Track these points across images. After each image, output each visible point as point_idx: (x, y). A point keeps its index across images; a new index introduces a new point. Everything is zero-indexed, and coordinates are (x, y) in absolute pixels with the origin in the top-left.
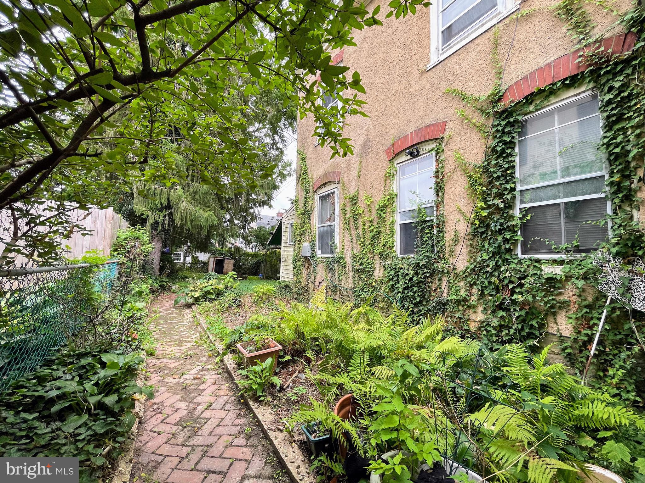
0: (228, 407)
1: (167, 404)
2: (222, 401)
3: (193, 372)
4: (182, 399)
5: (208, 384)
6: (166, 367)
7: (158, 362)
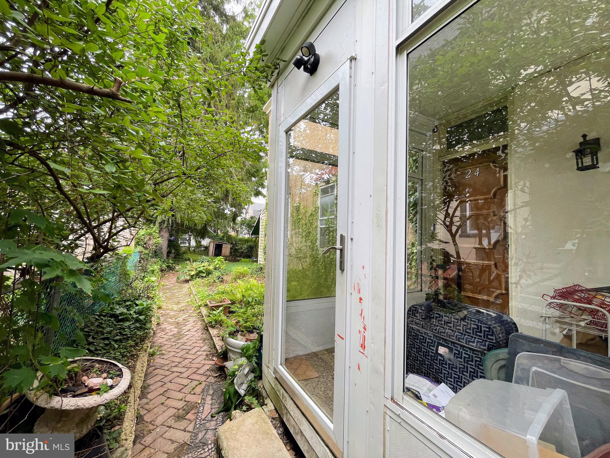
0: (198, 331)
1: (168, 328)
2: (196, 329)
3: (183, 317)
4: (176, 327)
5: (190, 322)
6: (168, 314)
7: (164, 312)
